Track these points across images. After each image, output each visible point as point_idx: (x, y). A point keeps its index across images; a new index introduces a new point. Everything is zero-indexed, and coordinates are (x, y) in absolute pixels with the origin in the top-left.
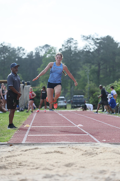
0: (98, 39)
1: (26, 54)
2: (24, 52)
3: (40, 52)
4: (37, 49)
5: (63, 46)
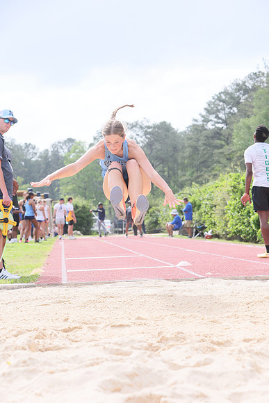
0: (149, 127)
1: (38, 154)
2: (35, 151)
3: (60, 150)
4: (54, 146)
5: (95, 139)
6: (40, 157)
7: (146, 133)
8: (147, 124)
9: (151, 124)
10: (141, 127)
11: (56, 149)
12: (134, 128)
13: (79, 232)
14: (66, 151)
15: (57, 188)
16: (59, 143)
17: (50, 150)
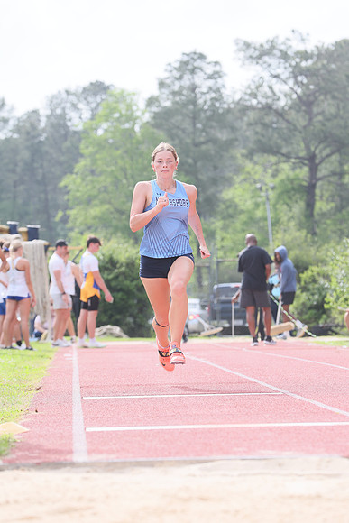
0: (305, 56)
2: (4, 114)
6: (17, 129)
7: (296, 71)
8: (301, 47)
9: (310, 47)
10: (285, 56)
11: (59, 111)
12: (266, 58)
13: (117, 330)
14: (87, 115)
15: (60, 214)
16: (68, 92)
17: (44, 112)
